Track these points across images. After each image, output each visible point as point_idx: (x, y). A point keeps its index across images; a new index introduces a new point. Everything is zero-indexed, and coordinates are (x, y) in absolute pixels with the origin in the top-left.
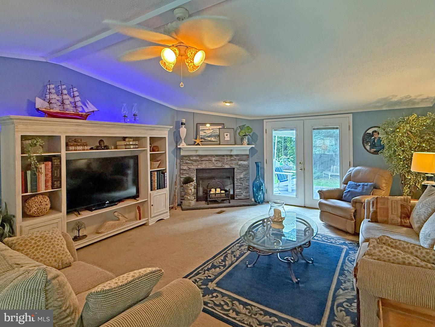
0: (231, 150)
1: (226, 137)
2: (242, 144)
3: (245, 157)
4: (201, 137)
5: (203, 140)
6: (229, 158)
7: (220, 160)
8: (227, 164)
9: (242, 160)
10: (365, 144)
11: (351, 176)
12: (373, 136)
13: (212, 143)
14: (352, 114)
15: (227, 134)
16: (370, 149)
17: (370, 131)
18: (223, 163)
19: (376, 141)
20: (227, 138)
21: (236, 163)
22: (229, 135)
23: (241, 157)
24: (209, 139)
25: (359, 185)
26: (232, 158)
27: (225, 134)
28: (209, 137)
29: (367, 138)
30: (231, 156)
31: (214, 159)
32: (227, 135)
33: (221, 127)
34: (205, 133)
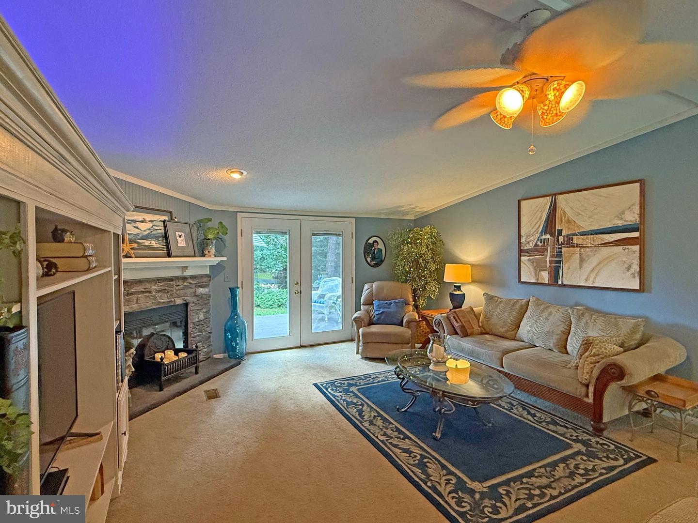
0: (186, 267)
1: (179, 239)
2: (203, 255)
3: (205, 280)
4: (130, 237)
5: (135, 245)
6: (180, 282)
7: (167, 288)
8: (179, 296)
9: (200, 287)
10: (367, 256)
11: (374, 295)
12: (373, 246)
13: (151, 252)
14: (354, 219)
15: (180, 234)
16: (371, 262)
17: (371, 241)
18: (171, 295)
19: (376, 252)
20: (182, 243)
21: (191, 293)
22: (183, 237)
23: (200, 280)
24: (147, 243)
25: (391, 303)
26: (185, 284)
27: (177, 233)
28: (146, 238)
29: (369, 249)
30: (184, 279)
31: (154, 287)
32: (180, 236)
33: (166, 218)
34: (137, 228)
